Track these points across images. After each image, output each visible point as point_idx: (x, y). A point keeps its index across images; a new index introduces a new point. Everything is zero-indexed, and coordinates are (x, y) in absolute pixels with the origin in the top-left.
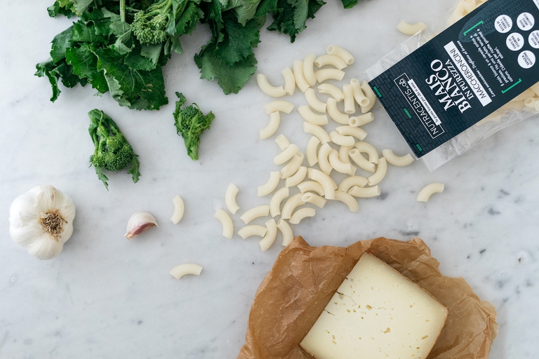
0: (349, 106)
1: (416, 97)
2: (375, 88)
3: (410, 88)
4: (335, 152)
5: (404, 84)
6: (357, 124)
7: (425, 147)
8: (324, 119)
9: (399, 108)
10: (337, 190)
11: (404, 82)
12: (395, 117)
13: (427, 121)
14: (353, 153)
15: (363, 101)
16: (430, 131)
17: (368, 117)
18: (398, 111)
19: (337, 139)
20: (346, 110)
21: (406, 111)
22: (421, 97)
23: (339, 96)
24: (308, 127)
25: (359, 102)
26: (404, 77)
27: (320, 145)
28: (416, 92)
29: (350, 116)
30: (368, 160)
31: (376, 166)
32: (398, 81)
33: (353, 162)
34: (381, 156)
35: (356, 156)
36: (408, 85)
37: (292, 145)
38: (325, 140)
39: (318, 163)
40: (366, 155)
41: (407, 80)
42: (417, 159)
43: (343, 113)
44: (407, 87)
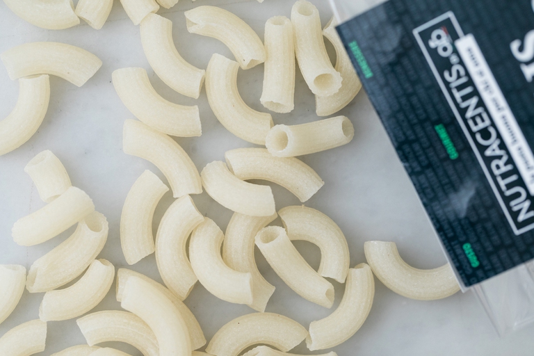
0: (277, 91)
1: (476, 93)
2: (354, 46)
3: (461, 63)
4: (212, 228)
5: (445, 49)
6: (292, 149)
7: (488, 255)
8: (189, 121)
9: (421, 122)
10: (203, 349)
11: (445, 41)
12: (407, 148)
13: (504, 176)
14: (269, 239)
15: (321, 79)
16: (509, 208)
17: (332, 132)
18: (418, 129)
19: (224, 191)
20: (264, 99)
21: (443, 134)
22: (493, 95)
23: (247, 53)
24: (135, 140)
25: (309, 77)
26: (447, 25)
27: (167, 199)
28: (478, 80)
29: (278, 119)
30: (316, 267)
31: (339, 289)
32: (426, 36)
33: (264, 268)
34: (357, 258)
35: (279, 253)
36: (456, 51)
37: (76, 190)
38: (184, 185)
39: (152, 256)
40: (309, 252)
41: (454, 37)
42: (464, 289)
43: (256, 106)
44: (454, 59)
